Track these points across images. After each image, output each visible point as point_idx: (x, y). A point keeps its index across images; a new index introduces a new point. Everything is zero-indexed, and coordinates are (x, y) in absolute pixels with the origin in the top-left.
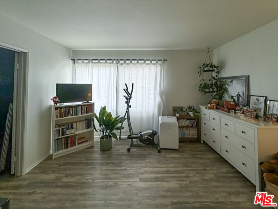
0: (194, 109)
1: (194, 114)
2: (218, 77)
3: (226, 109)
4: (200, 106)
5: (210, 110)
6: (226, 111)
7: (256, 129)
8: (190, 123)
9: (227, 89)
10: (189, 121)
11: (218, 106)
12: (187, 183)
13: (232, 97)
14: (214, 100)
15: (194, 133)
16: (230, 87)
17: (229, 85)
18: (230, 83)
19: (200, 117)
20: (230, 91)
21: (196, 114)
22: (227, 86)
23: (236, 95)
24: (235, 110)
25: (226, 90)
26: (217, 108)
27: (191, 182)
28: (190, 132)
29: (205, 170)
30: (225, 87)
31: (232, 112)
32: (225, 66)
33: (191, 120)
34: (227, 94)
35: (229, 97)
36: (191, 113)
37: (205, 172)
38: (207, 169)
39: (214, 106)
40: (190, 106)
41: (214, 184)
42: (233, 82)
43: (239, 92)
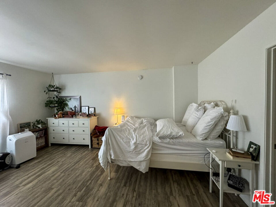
0: (42, 122)
1: (42, 126)
2: (59, 96)
3: (70, 116)
4: (47, 118)
5: (59, 119)
6: (70, 117)
7: (89, 120)
8: (39, 134)
9: (67, 103)
10: (37, 133)
11: (64, 116)
12: (61, 163)
13: (71, 109)
14: (60, 112)
15: (42, 142)
16: (69, 103)
17: (68, 102)
18: (69, 100)
19: (48, 127)
20: (69, 105)
21: (44, 126)
22: (67, 102)
23: (74, 107)
24: (76, 115)
25: (67, 105)
26: (63, 117)
27: (62, 162)
28: (39, 142)
29: (65, 154)
30: (65, 102)
31: (74, 116)
32: (65, 89)
33: (39, 132)
34: (67, 107)
35: (69, 109)
36: (40, 126)
37: (65, 155)
38: (65, 153)
39: (61, 116)
40: (38, 120)
41: (73, 155)
42: (72, 99)
43: (75, 105)
